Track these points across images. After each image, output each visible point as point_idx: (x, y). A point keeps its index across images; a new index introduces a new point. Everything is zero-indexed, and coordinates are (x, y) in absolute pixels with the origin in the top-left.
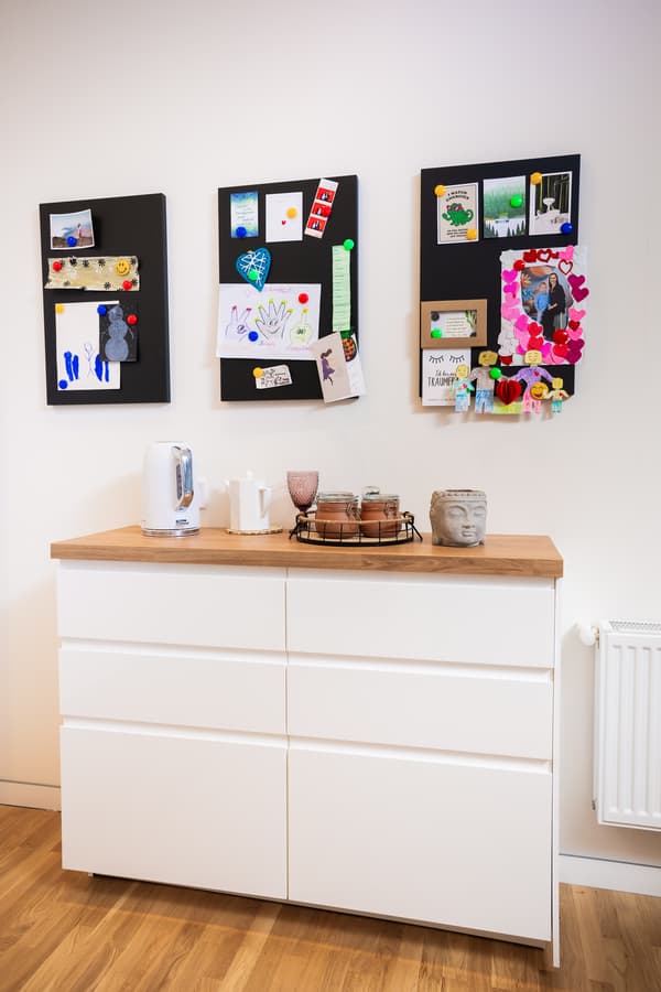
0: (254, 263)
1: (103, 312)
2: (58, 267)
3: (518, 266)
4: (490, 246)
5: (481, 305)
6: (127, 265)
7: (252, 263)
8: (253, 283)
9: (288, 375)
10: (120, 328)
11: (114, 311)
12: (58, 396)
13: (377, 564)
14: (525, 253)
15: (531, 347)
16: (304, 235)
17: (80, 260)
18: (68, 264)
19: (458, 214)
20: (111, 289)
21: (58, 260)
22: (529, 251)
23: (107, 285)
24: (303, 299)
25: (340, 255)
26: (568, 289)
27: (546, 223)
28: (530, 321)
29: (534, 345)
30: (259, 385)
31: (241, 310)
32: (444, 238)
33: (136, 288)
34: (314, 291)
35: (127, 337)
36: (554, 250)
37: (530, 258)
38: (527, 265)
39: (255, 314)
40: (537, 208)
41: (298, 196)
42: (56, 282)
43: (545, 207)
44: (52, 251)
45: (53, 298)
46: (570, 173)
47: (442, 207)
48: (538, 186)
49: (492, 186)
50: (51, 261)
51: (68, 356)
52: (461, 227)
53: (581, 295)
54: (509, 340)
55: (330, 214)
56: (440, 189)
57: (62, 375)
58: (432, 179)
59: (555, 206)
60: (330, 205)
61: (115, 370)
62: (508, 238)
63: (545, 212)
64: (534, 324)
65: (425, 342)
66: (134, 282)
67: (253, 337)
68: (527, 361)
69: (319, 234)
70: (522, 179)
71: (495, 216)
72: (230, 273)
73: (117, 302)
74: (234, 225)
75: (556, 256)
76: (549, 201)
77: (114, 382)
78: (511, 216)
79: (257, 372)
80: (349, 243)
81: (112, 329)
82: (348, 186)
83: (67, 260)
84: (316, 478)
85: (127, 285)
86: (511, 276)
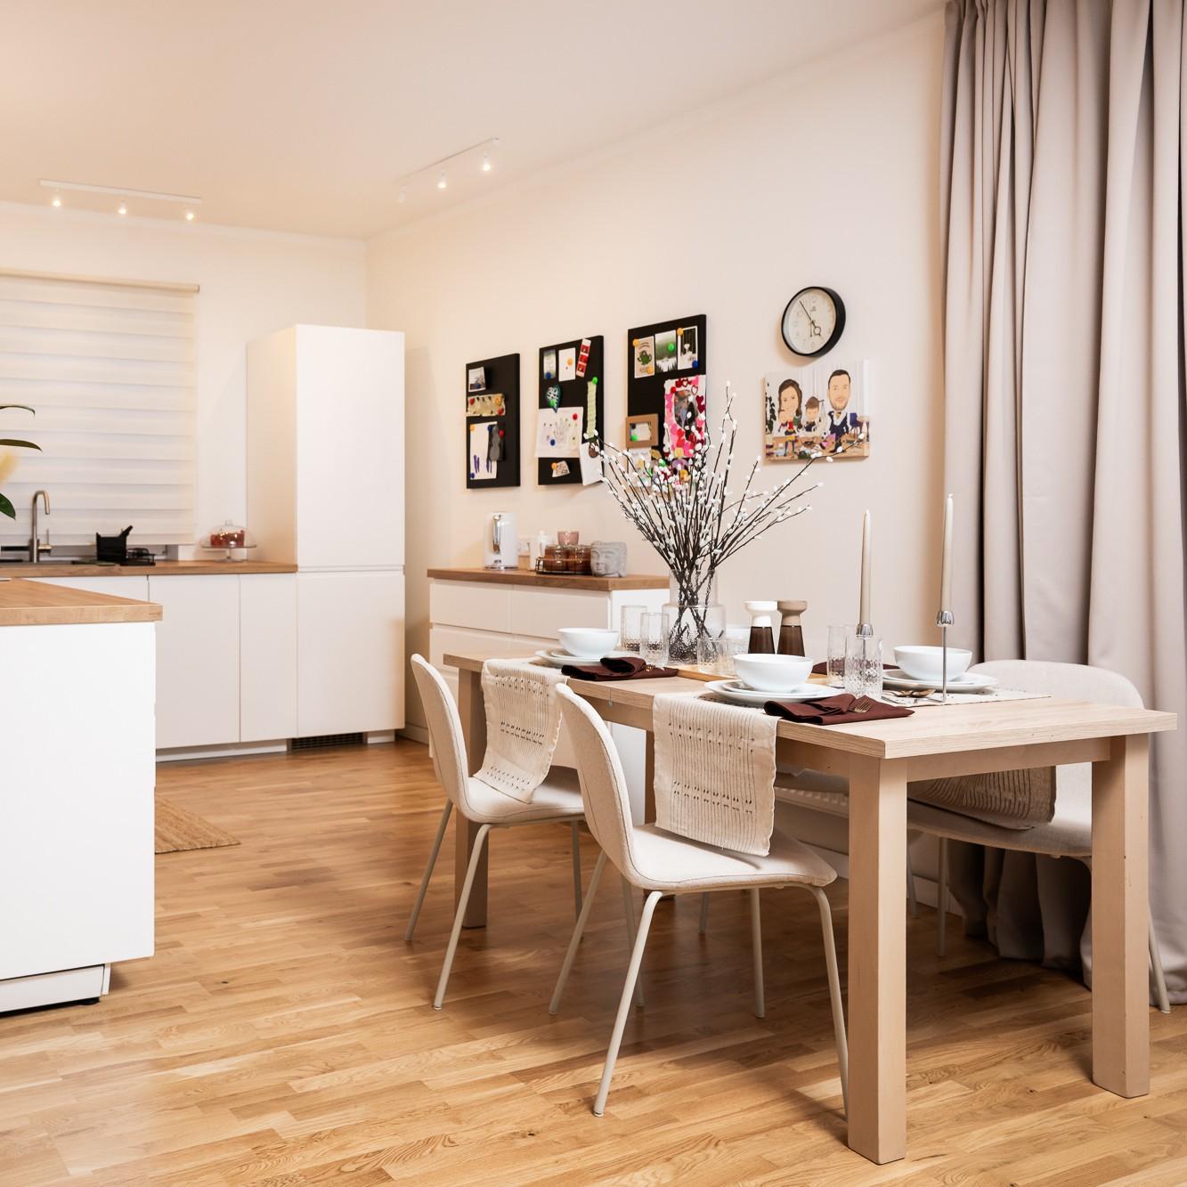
0: (553, 394)
1: (490, 428)
2: (473, 402)
3: (673, 390)
4: (661, 377)
5: (655, 417)
6: (500, 399)
7: (552, 395)
8: (553, 407)
9: (567, 468)
10: (497, 439)
11: (494, 428)
12: (473, 484)
13: (540, 582)
14: (677, 382)
15: (678, 445)
16: (577, 376)
17: (481, 397)
18: (476, 400)
19: (645, 358)
20: (494, 415)
21: (472, 397)
22: (677, 380)
23: (492, 413)
24: (575, 417)
25: (592, 388)
26: (696, 405)
27: (685, 362)
28: (679, 427)
29: (680, 444)
30: (554, 475)
31: (548, 425)
32: (638, 375)
33: (504, 414)
34: (579, 410)
35: (500, 445)
36: (690, 379)
37: (679, 384)
38: (678, 389)
39: (554, 428)
40: (682, 351)
41: (573, 351)
42: (470, 414)
43: (685, 350)
44: (472, 393)
45: (471, 421)
46: (696, 327)
47: (637, 355)
48: (682, 337)
49: (661, 338)
50: (469, 399)
51: (475, 457)
52: (646, 366)
53: (702, 408)
55: (588, 361)
56: (636, 342)
57: (473, 470)
58: (635, 334)
59: (690, 349)
60: (587, 355)
61: (494, 465)
62: (669, 372)
63: (685, 353)
64: (680, 430)
65: (631, 443)
66: (503, 410)
67: (553, 443)
68: (677, 456)
69: (582, 374)
70: (674, 331)
71: (661, 358)
72: (544, 403)
73: (495, 423)
74: (545, 371)
75: (689, 383)
76: (687, 346)
77: (493, 475)
78: (669, 357)
79: (554, 465)
80: (595, 379)
81: (494, 440)
82: (598, 342)
83: (475, 397)
84: (576, 536)
85: (501, 412)
86: (670, 397)
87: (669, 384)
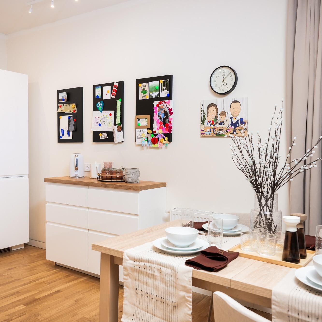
0: (100, 105)
1: (69, 118)
2: (61, 106)
3: (157, 106)
4: (151, 100)
5: (149, 116)
6: (74, 106)
7: (99, 105)
8: (100, 110)
9: (107, 136)
10: (72, 122)
11: (71, 118)
12: (60, 140)
13: (103, 186)
14: (159, 102)
15: (160, 128)
16: (111, 98)
17: (65, 104)
18: (62, 106)
19: (144, 92)
20: (71, 112)
21: (60, 105)
22: (160, 101)
23: (70, 111)
24: (110, 115)
25: (119, 103)
26: (168, 112)
27: (164, 94)
28: (160, 121)
29: (161, 128)
30: (101, 138)
31: (97, 118)
32: (141, 98)
33: (76, 112)
34: (113, 112)
35: (74, 125)
36: (165, 101)
37: (160, 103)
38: (160, 105)
39: (100, 119)
40: (162, 90)
41: (109, 87)
42: (60, 111)
43: (163, 89)
44: (60, 102)
45: (60, 114)
46: (169, 80)
47: (140, 90)
48: (162, 83)
49: (152, 83)
50: (59, 105)
51: (62, 130)
52: (145, 95)
53: (171, 114)
54: (156, 126)
55: (116, 91)
56: (140, 85)
57: (61, 135)
58: (139, 81)
59: (166, 89)
60: (116, 89)
61: (71, 133)
62: (155, 98)
63: (163, 90)
64: (161, 122)
65: (138, 127)
66: (75, 110)
67: (100, 125)
68: (159, 132)
69: (114, 97)
70: (158, 81)
71: (152, 92)
72: (95, 108)
73: (72, 116)
74: (96, 95)
75: (166, 103)
76: (164, 88)
77: (71, 137)
78: (156, 92)
79: (100, 134)
80: (120, 99)
81: (71, 123)
82: (121, 84)
83: (62, 104)
85: (74, 111)
86: (156, 108)
87: (156, 103)
